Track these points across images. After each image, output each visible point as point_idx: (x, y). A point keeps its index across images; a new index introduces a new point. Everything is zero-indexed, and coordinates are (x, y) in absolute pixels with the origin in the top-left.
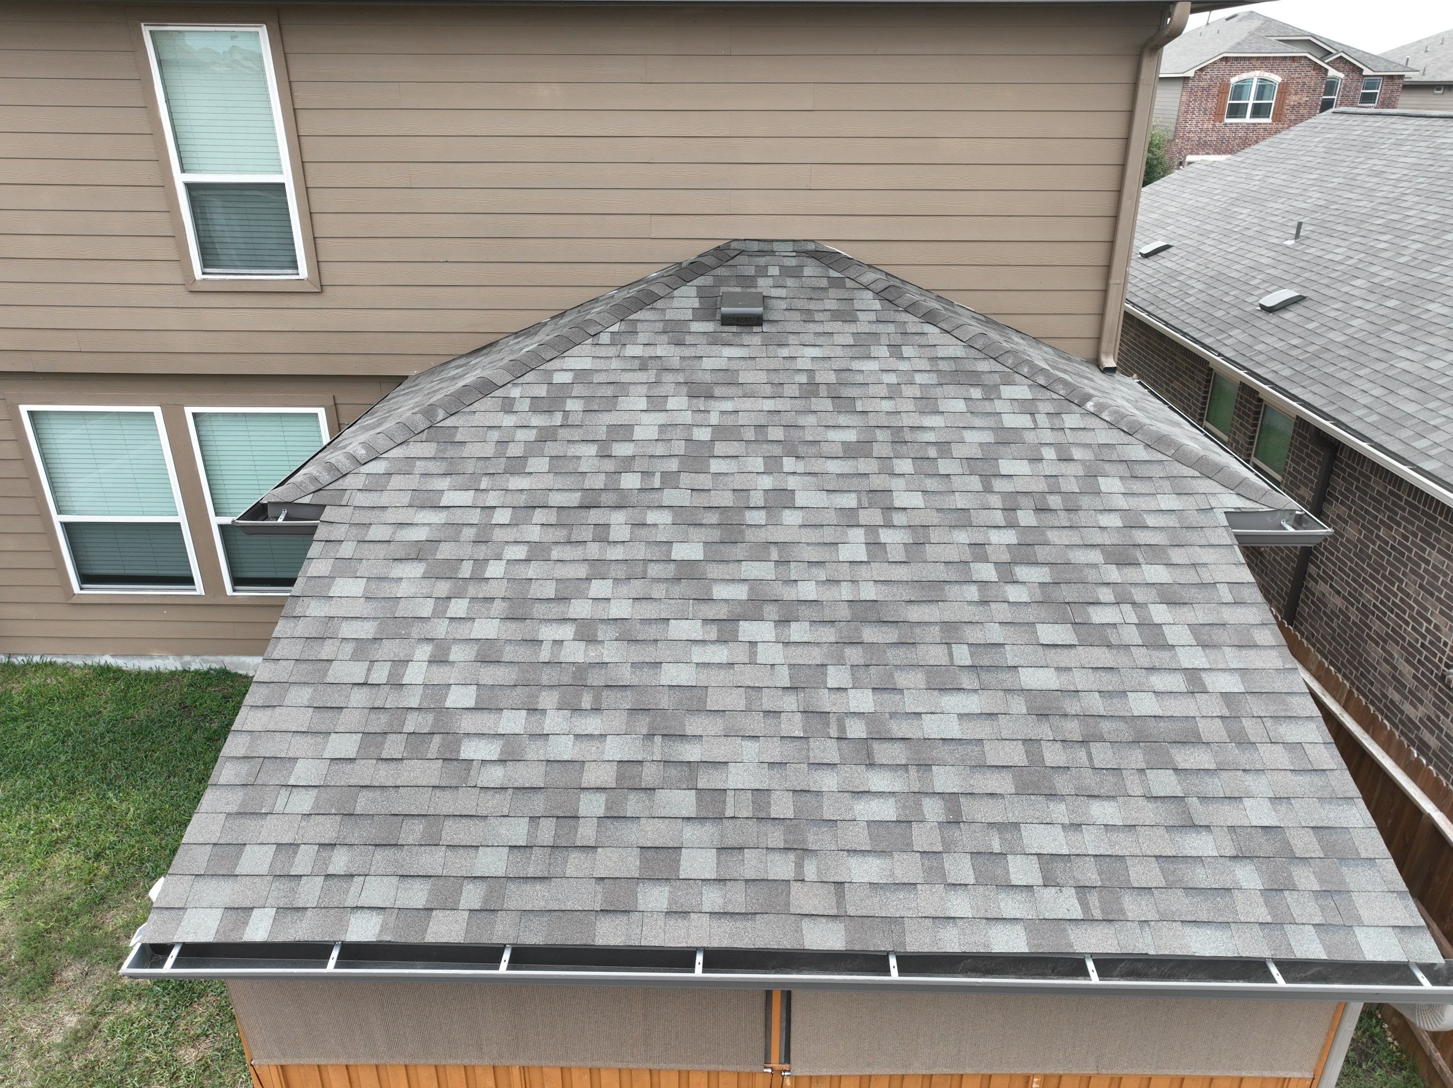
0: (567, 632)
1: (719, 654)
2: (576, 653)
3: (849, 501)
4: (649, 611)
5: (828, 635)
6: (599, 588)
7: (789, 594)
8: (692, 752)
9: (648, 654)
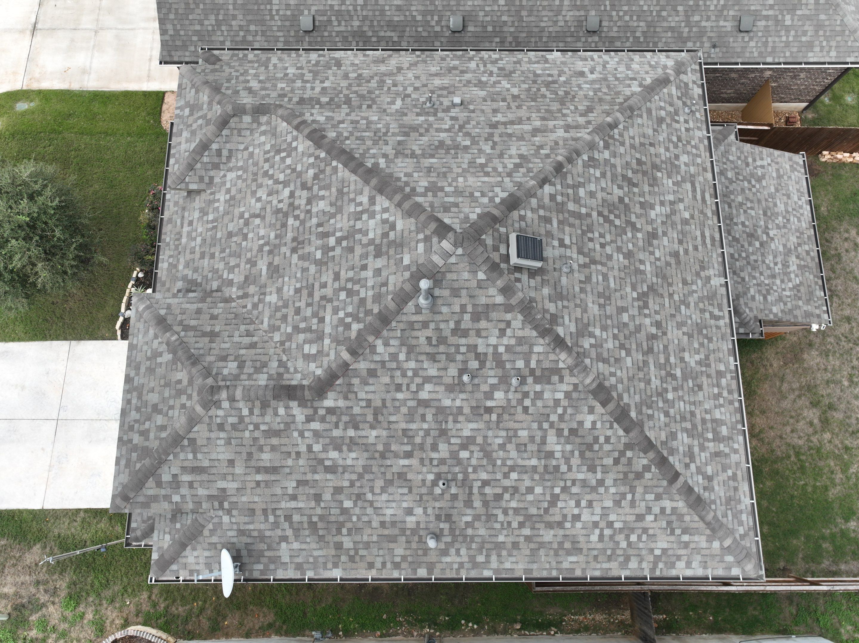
0: (776, 268)
1: (776, 241)
2: (780, 266)
3: (742, 211)
4: (771, 252)
5: (770, 222)
6: (767, 262)
7: (763, 227)
8: (793, 247)
9: (778, 253)
